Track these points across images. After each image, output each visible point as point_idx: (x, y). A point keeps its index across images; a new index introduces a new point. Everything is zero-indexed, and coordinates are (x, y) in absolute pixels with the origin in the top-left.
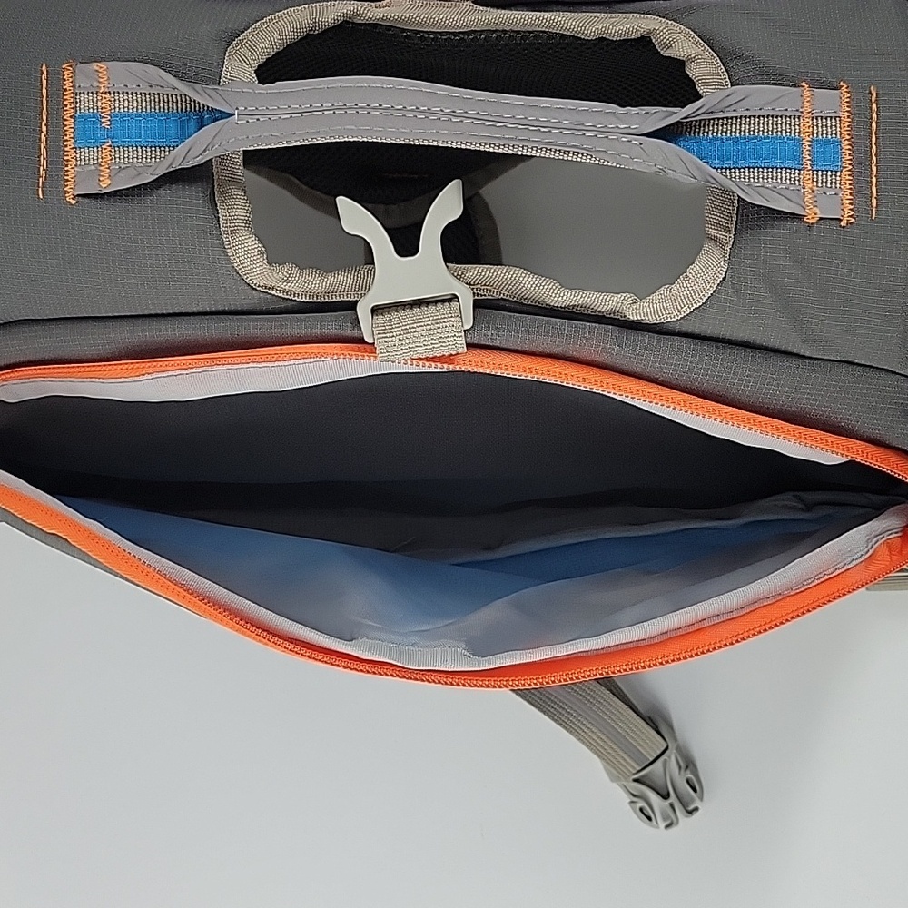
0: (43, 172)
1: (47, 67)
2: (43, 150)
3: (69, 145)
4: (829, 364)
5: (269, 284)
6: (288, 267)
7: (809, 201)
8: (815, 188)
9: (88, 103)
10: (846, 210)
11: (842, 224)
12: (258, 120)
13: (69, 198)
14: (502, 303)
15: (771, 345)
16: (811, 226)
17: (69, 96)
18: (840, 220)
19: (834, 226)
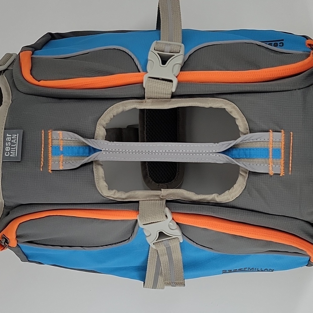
0: (42, 163)
1: (44, 131)
2: (42, 156)
3: (50, 155)
4: (278, 216)
5: (108, 195)
6: (114, 191)
7: (271, 168)
8: (273, 165)
9: (55, 143)
10: (282, 172)
11: (281, 175)
12: (109, 153)
13: (50, 171)
14: (178, 200)
15: (260, 211)
16: (271, 176)
17: (50, 140)
18: (280, 174)
19: (278, 176)
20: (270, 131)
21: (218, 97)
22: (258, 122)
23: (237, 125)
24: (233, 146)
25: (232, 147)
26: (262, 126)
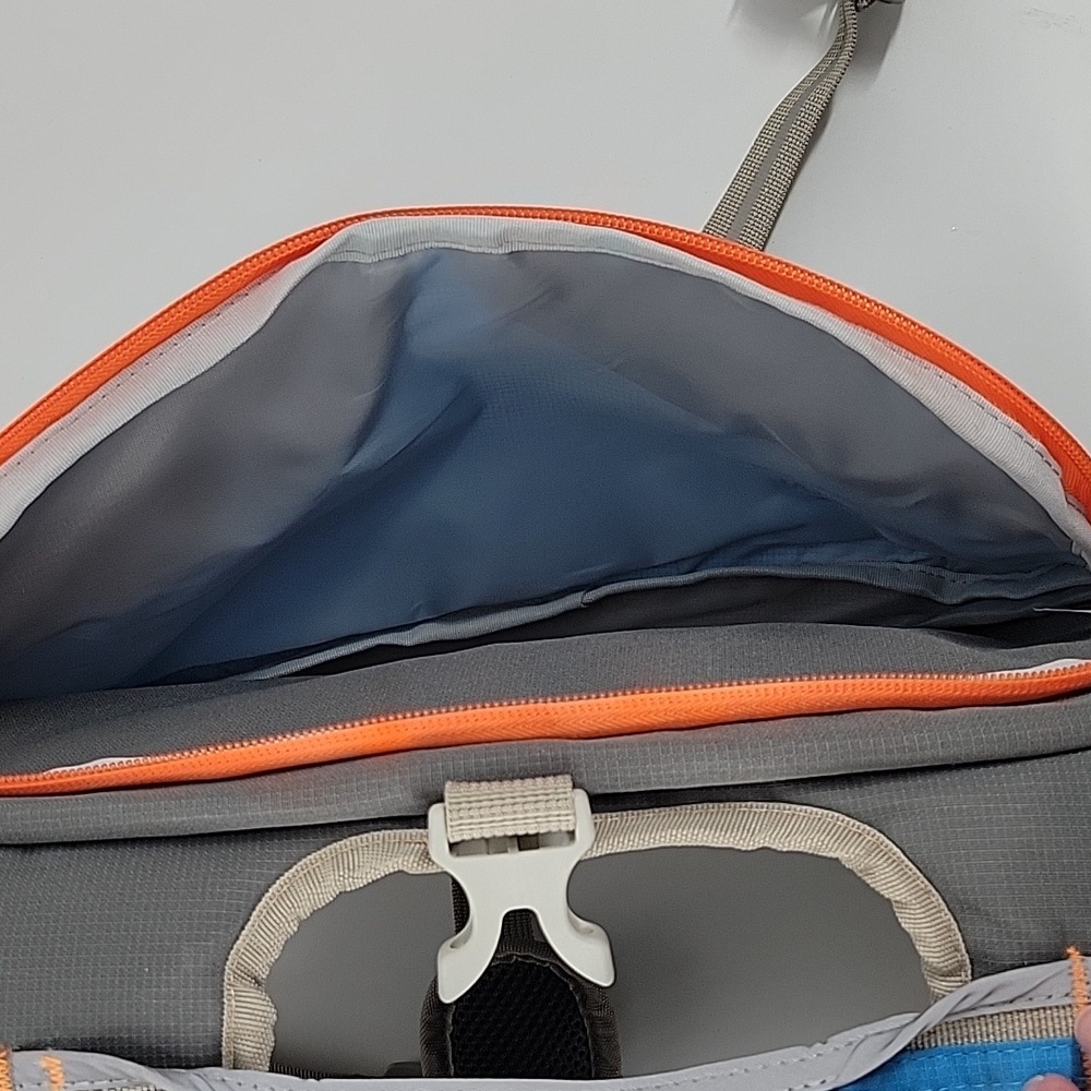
20: (1067, 957)
21: (794, 798)
22: (1012, 919)
23: (908, 934)
24: (916, 1038)
25: (910, 1045)
26: (1027, 934)
